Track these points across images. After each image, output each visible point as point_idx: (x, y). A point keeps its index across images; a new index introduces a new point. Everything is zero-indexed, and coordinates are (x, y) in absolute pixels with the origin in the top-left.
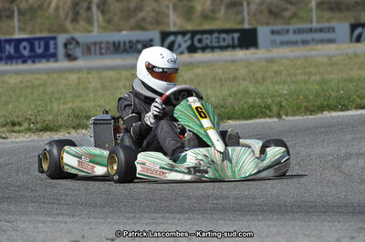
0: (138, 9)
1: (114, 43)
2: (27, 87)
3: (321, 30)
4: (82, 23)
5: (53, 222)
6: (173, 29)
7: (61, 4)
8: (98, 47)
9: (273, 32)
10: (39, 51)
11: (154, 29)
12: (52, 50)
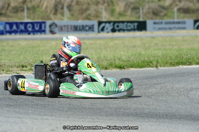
0: (87, 9)
1: (75, 26)
2: (30, 47)
4: (59, 15)
6: (104, 20)
7: (48, 5)
8: (66, 28)
10: (37, 28)
11: (95, 20)
12: (43, 28)
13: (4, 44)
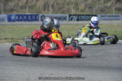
0: (63, 8)
1: (55, 17)
2: (30, 29)
3: (115, 16)
4: (46, 11)
5: (35, 68)
6: (72, 14)
7: (41, 5)
9: (101, 16)
10: (34, 18)
11: (67, 14)
12: (37, 18)
13: (15, 27)
